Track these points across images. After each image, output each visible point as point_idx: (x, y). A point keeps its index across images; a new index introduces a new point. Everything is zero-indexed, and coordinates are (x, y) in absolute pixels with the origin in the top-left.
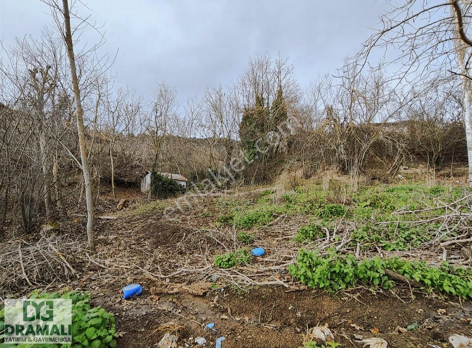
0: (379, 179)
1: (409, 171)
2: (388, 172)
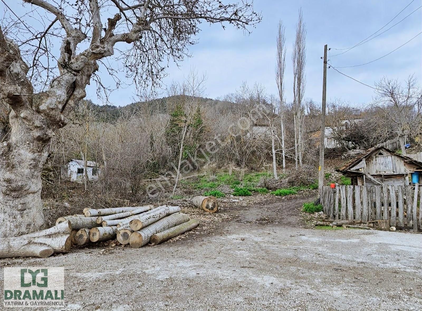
0: (254, 169)
1: (267, 165)
2: (258, 166)
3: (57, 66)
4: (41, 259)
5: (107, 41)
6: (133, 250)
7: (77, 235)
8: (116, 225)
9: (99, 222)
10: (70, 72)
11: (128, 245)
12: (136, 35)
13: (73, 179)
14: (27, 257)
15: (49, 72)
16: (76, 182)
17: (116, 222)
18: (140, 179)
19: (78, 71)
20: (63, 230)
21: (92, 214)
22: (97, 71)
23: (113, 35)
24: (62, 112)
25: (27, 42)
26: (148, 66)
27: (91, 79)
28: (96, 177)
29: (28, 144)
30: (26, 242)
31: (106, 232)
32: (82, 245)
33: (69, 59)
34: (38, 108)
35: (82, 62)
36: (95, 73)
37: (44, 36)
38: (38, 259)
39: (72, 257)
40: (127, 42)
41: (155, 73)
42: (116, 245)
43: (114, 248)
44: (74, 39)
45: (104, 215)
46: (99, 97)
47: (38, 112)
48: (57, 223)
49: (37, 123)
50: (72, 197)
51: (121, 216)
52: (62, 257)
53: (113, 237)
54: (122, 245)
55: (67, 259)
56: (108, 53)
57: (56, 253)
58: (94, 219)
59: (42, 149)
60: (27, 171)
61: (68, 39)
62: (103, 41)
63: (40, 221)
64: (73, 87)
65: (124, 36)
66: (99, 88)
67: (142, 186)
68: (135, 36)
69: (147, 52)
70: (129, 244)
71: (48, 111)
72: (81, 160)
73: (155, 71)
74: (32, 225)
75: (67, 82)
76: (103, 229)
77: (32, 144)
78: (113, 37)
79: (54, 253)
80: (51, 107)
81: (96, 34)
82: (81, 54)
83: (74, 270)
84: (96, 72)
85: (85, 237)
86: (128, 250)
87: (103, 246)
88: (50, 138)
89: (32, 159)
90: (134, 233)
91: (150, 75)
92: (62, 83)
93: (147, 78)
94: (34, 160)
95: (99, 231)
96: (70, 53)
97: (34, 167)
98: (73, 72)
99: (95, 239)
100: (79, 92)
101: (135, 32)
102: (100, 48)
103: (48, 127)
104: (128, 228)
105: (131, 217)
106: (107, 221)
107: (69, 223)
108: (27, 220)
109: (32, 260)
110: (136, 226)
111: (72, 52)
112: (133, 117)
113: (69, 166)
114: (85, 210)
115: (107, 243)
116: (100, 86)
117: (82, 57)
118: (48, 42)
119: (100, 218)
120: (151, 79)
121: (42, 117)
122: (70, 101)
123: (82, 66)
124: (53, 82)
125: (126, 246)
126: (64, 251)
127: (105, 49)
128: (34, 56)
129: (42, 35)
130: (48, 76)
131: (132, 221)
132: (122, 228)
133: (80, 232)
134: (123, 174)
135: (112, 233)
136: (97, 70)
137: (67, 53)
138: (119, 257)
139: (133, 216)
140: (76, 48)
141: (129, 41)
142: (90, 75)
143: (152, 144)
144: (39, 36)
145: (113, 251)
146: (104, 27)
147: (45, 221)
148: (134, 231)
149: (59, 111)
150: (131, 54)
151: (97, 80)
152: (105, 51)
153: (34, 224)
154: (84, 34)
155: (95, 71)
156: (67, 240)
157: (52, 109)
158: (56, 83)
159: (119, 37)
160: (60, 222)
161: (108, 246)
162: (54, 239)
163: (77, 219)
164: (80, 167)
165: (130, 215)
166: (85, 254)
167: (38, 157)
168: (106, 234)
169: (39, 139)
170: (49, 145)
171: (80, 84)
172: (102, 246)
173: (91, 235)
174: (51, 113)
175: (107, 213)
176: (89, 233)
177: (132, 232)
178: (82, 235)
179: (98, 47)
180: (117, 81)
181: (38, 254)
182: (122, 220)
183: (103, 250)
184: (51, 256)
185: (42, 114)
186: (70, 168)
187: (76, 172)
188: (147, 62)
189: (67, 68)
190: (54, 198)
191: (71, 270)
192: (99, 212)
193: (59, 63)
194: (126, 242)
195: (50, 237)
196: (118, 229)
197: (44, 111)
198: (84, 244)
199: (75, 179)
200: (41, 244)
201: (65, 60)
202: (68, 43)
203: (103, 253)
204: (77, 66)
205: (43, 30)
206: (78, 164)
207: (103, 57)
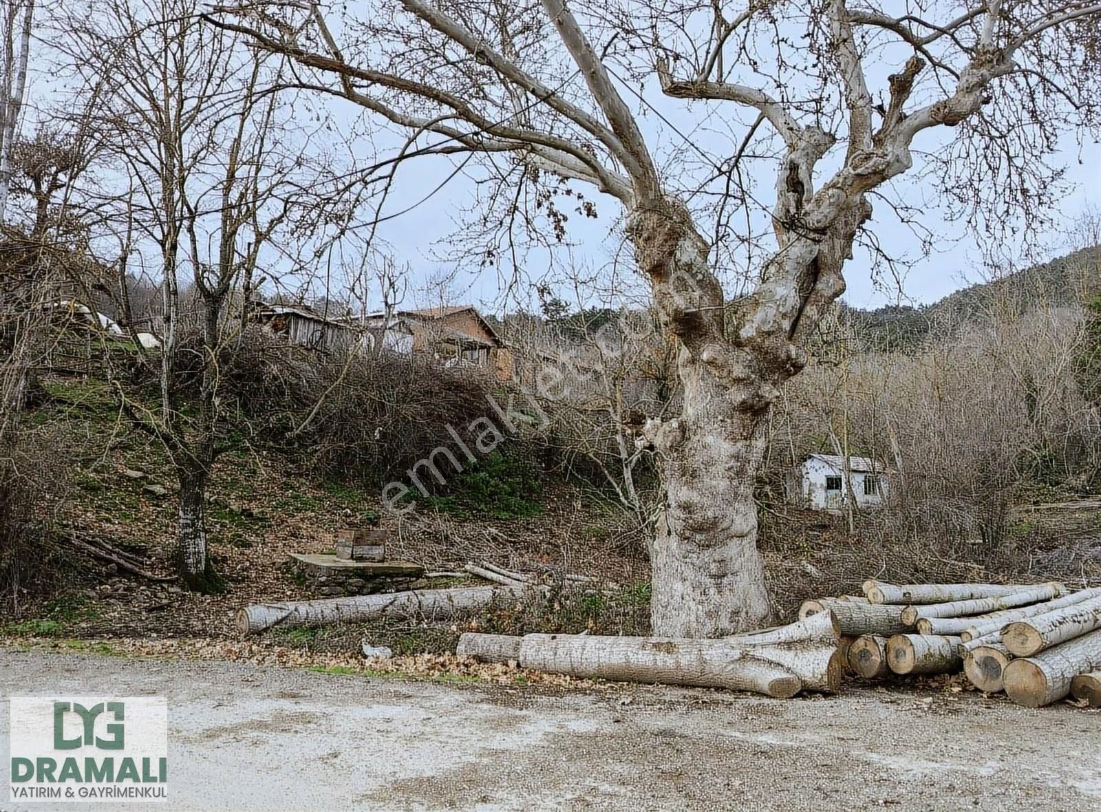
3: (772, 229)
4: (774, 702)
5: (892, 137)
6: (1020, 713)
7: (855, 650)
8: (959, 634)
9: (909, 621)
10: (804, 236)
11: (1000, 695)
12: (972, 99)
13: (817, 505)
14: (742, 691)
15: (752, 247)
16: (824, 512)
17: (956, 624)
18: (1003, 505)
19: (822, 231)
20: (820, 633)
21: (887, 598)
22: (867, 221)
23: (906, 117)
24: (790, 339)
25: (702, 190)
26: (1009, 176)
27: (855, 244)
28: (875, 499)
29: (722, 421)
30: (736, 654)
31: (931, 651)
32: (869, 679)
33: (799, 204)
34: (738, 337)
35: (830, 204)
36: (864, 226)
37: (736, 165)
38: (766, 701)
39: (848, 707)
40: (946, 124)
41: (1033, 192)
42: (965, 690)
43: (960, 699)
44: (807, 154)
45: (920, 603)
46: (878, 288)
47: (738, 344)
48: (802, 614)
49: (739, 371)
50: (820, 550)
51: (970, 610)
52: (823, 703)
53: (955, 665)
54: (982, 692)
55: (836, 710)
56: (897, 165)
57: (807, 692)
58: (895, 611)
59: (753, 432)
60: (723, 485)
61: (793, 156)
62: (880, 140)
63: (759, 608)
64: (813, 270)
65: (938, 109)
66: (878, 264)
67: (1011, 526)
68: (968, 101)
69: (1003, 136)
70: (1002, 692)
71: (759, 340)
72: (834, 454)
73: (1032, 185)
74: (743, 615)
75: (798, 263)
76: (922, 640)
77: (729, 421)
78: (907, 121)
79: (802, 691)
80: (766, 328)
81: (856, 127)
82: (827, 187)
83: (860, 743)
84: (867, 225)
85: (876, 659)
86: (1002, 711)
87: (926, 690)
88: (768, 404)
89: (733, 456)
90: (1016, 663)
91: (1017, 201)
92: (787, 268)
93: (1007, 211)
94: (737, 457)
95: (911, 645)
96: (800, 190)
97: (737, 474)
98: (812, 235)
99: (905, 666)
100: (828, 282)
101: (969, 90)
102: (875, 159)
103: (762, 377)
104: (996, 646)
105: (1000, 613)
106: (931, 620)
107: (833, 616)
108: (731, 601)
109: (754, 701)
110: (1023, 643)
111: (803, 186)
112: (965, 327)
113: (804, 471)
114: (867, 586)
115: (937, 681)
116: (879, 257)
117: (830, 192)
118: (744, 178)
119: (911, 609)
120: (1020, 211)
121: (746, 355)
122: (808, 308)
123: (832, 215)
124: (767, 267)
125: (992, 696)
126: (826, 689)
127: (888, 158)
128: (716, 218)
129: (732, 163)
130: (749, 258)
131: (1008, 625)
132: (976, 643)
133: (860, 643)
134: (953, 491)
135: (949, 655)
136: (869, 217)
137: (793, 191)
138: (979, 725)
139: (1005, 612)
140: (814, 175)
141: (950, 121)
142: (853, 234)
143: (1031, 402)
144: (725, 168)
145: (957, 706)
146: (877, 102)
147: (771, 607)
148: (1015, 657)
149: (783, 337)
150: (955, 155)
151: (870, 244)
152: (888, 164)
153: (747, 613)
154: (830, 134)
155: (863, 222)
156: (830, 661)
157: (769, 333)
158: (772, 269)
159: (924, 117)
160: (809, 613)
161: (939, 690)
162: (800, 655)
163: (849, 606)
164: (833, 474)
165: (996, 606)
166: (881, 705)
167: (744, 450)
168: (931, 655)
169: (745, 408)
170: (767, 421)
171: (829, 261)
172: (924, 688)
173: (892, 655)
174: (767, 343)
175: (927, 597)
176: (886, 647)
177: (1012, 657)
178: (868, 651)
179: (868, 157)
180: (923, 234)
181: (766, 688)
182: (974, 621)
183: (929, 699)
184: (795, 696)
185: (747, 349)
186: (809, 476)
187: (822, 485)
188: (1005, 163)
189: (797, 227)
190: (778, 550)
191: (851, 742)
192: (904, 594)
193: (776, 220)
194: (995, 686)
195: (789, 648)
196: (966, 645)
197: (750, 340)
198: (874, 678)
199: (822, 505)
200: (770, 663)
201: (788, 211)
202: (794, 167)
203: (930, 708)
204: (819, 218)
205: (732, 152)
206: (827, 466)
207: (884, 179)
